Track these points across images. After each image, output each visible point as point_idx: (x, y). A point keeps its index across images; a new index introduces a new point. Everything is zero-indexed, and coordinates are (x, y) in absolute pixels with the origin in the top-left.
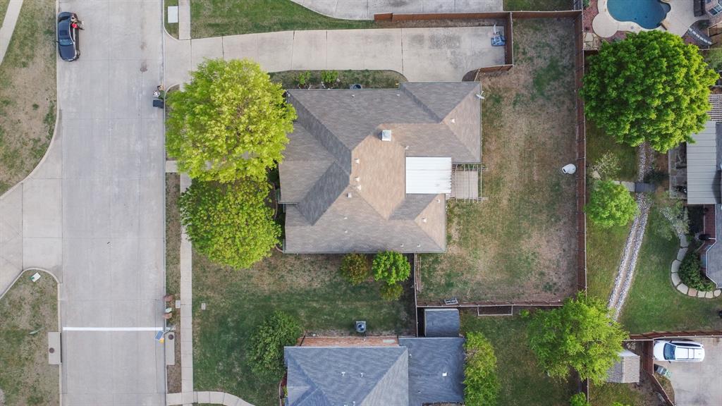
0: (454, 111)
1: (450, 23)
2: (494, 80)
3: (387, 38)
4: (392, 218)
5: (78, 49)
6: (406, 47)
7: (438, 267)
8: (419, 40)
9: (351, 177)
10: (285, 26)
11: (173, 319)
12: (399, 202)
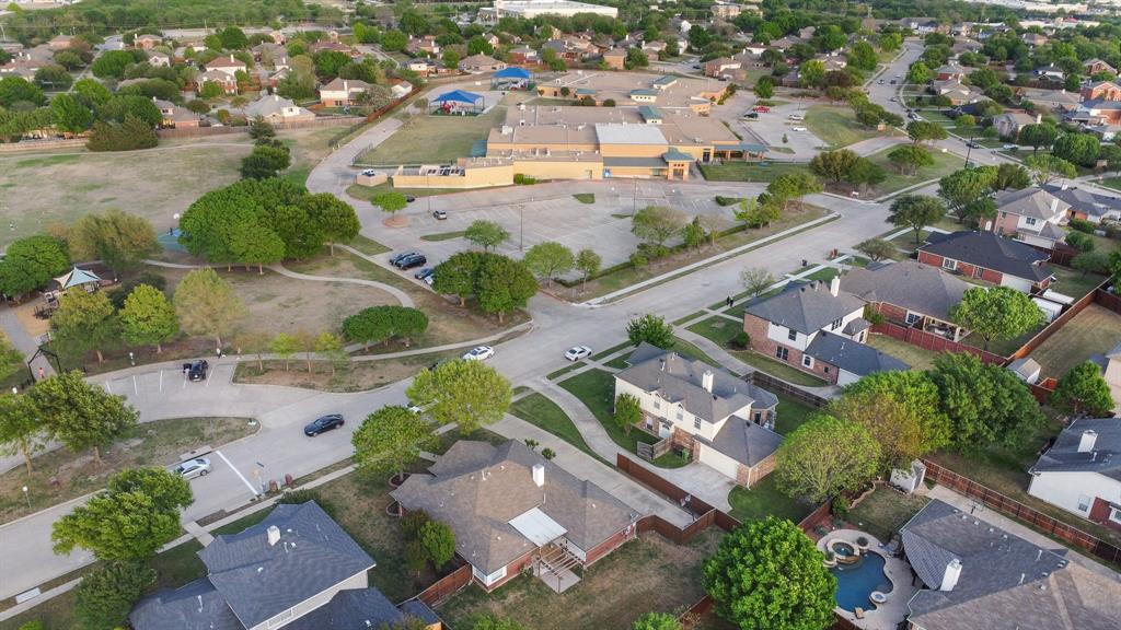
0: (602, 503)
4: (483, 519)
7: (469, 608)
9: (486, 469)
10: (559, 435)
11: (270, 493)
12: (499, 519)
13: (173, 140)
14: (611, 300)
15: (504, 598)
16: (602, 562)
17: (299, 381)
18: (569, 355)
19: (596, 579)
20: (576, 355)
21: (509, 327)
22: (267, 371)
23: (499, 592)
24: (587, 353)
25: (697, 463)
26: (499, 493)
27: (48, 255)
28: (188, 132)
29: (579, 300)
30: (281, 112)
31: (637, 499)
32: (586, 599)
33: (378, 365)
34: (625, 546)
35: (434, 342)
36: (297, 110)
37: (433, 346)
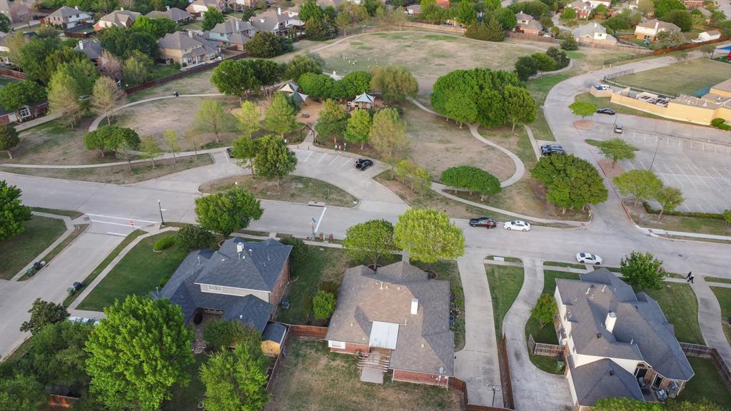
0: (430, 348)
1: (505, 384)
2: (458, 404)
3: (489, 345)
4: (358, 308)
5: (477, 226)
6: (484, 354)
7: (313, 351)
8: (490, 362)
9: (389, 283)
10: (495, 299)
11: (317, 239)
12: (368, 316)
13: (516, 40)
14: (674, 237)
15: (334, 360)
16: (407, 384)
17: (402, 192)
18: (578, 256)
19: (390, 391)
20: (583, 259)
21: (563, 220)
22: (394, 179)
23: (335, 355)
24: (594, 262)
25: (563, 378)
26: (382, 301)
27: (360, 83)
28: (529, 37)
29: (645, 225)
30: (593, 36)
31: (483, 368)
32: (369, 395)
33: (452, 203)
34: (434, 386)
35: (502, 206)
36: (604, 36)
37: (498, 207)
